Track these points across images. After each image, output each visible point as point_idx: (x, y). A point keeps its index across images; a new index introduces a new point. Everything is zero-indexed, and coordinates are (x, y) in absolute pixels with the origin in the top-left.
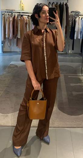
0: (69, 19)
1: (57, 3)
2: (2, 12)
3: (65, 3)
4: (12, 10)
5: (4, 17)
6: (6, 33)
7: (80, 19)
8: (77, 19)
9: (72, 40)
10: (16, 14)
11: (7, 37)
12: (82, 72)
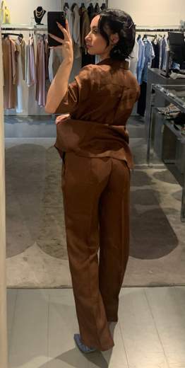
1: (83, 5)
3: (100, 5)
12: (151, 158)
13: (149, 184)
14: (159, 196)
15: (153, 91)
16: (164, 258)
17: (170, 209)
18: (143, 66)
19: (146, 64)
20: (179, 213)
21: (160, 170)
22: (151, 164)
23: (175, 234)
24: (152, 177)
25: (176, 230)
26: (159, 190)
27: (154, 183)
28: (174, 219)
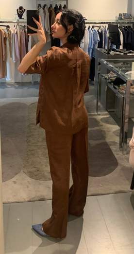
1: (51, 5)
3: (63, 6)
7: (87, 28)
12: (99, 108)
13: (98, 126)
14: (105, 134)
15: (99, 64)
16: (109, 175)
17: (112, 142)
18: (92, 47)
19: (94, 46)
20: (118, 145)
21: (105, 116)
22: (99, 113)
23: (115, 159)
24: (100, 121)
25: (116, 156)
26: (105, 130)
27: (102, 125)
28: (115, 149)
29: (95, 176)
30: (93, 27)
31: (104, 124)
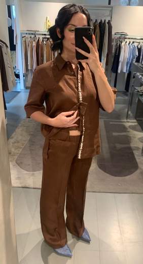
0: (112, 44)
1: (96, 21)
2: (21, 34)
3: (107, 21)
4: (35, 31)
5: (25, 41)
6: (29, 63)
7: (127, 43)
8: (123, 44)
9: (115, 74)
10: (41, 37)
11: (29, 68)
12: (129, 117)
13: (125, 132)
14: (131, 139)
15: (134, 77)
16: (129, 176)
17: (136, 147)
18: (130, 61)
19: (132, 60)
20: (141, 150)
21: (133, 124)
22: (128, 120)
23: (137, 163)
24: (128, 128)
25: (138, 160)
26: (131, 136)
27: (128, 132)
28: (137, 153)
29: (116, 176)
30: (133, 42)
31: (131, 130)
